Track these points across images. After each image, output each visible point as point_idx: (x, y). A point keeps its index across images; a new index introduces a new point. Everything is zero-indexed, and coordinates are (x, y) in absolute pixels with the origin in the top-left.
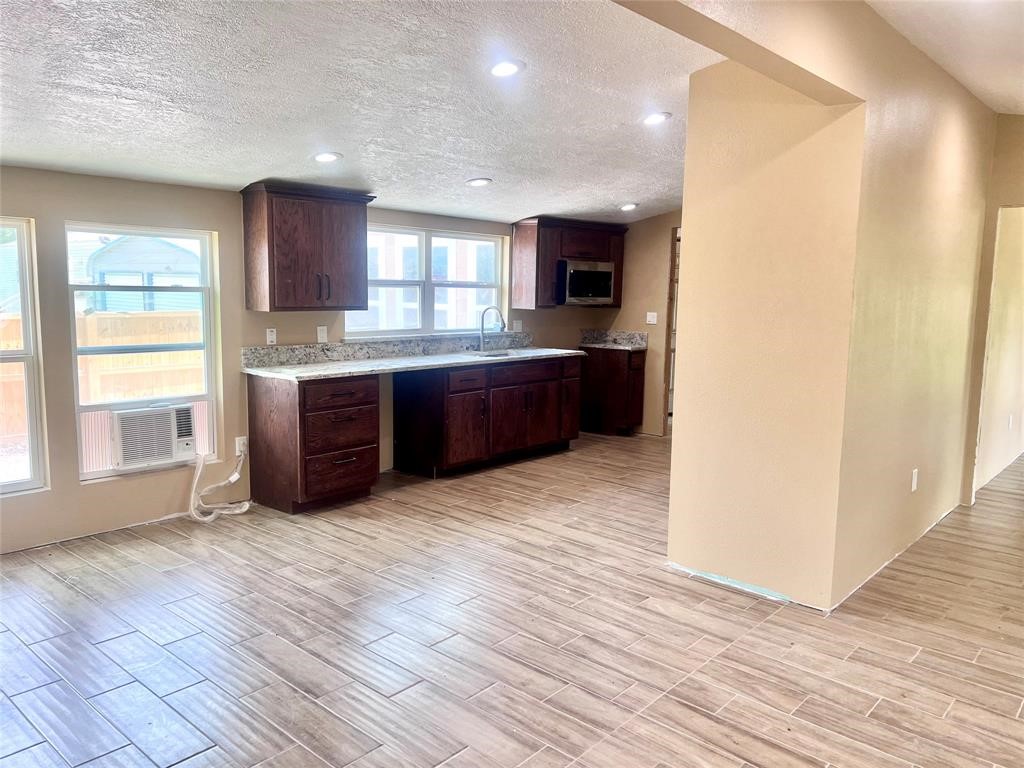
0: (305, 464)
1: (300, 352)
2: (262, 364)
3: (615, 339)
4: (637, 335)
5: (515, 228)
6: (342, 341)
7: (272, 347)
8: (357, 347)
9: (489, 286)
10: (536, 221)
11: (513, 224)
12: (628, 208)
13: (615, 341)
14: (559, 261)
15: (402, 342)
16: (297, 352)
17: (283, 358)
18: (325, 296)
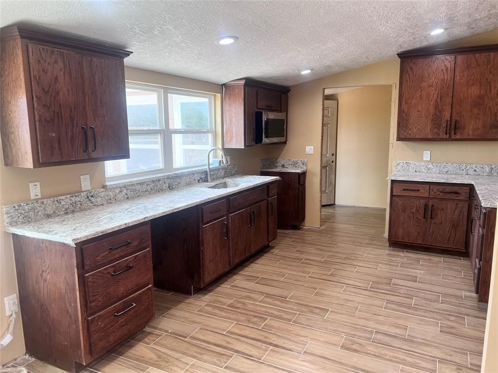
0: (88, 325)
1: (66, 201)
2: (27, 220)
3: (283, 165)
4: (299, 162)
5: (225, 88)
6: (104, 187)
7: (37, 200)
8: (117, 191)
9: (207, 132)
10: (243, 82)
11: (222, 85)
12: (306, 72)
13: (283, 166)
14: (256, 112)
15: (153, 181)
16: (63, 203)
17: (49, 211)
18: (90, 149)
